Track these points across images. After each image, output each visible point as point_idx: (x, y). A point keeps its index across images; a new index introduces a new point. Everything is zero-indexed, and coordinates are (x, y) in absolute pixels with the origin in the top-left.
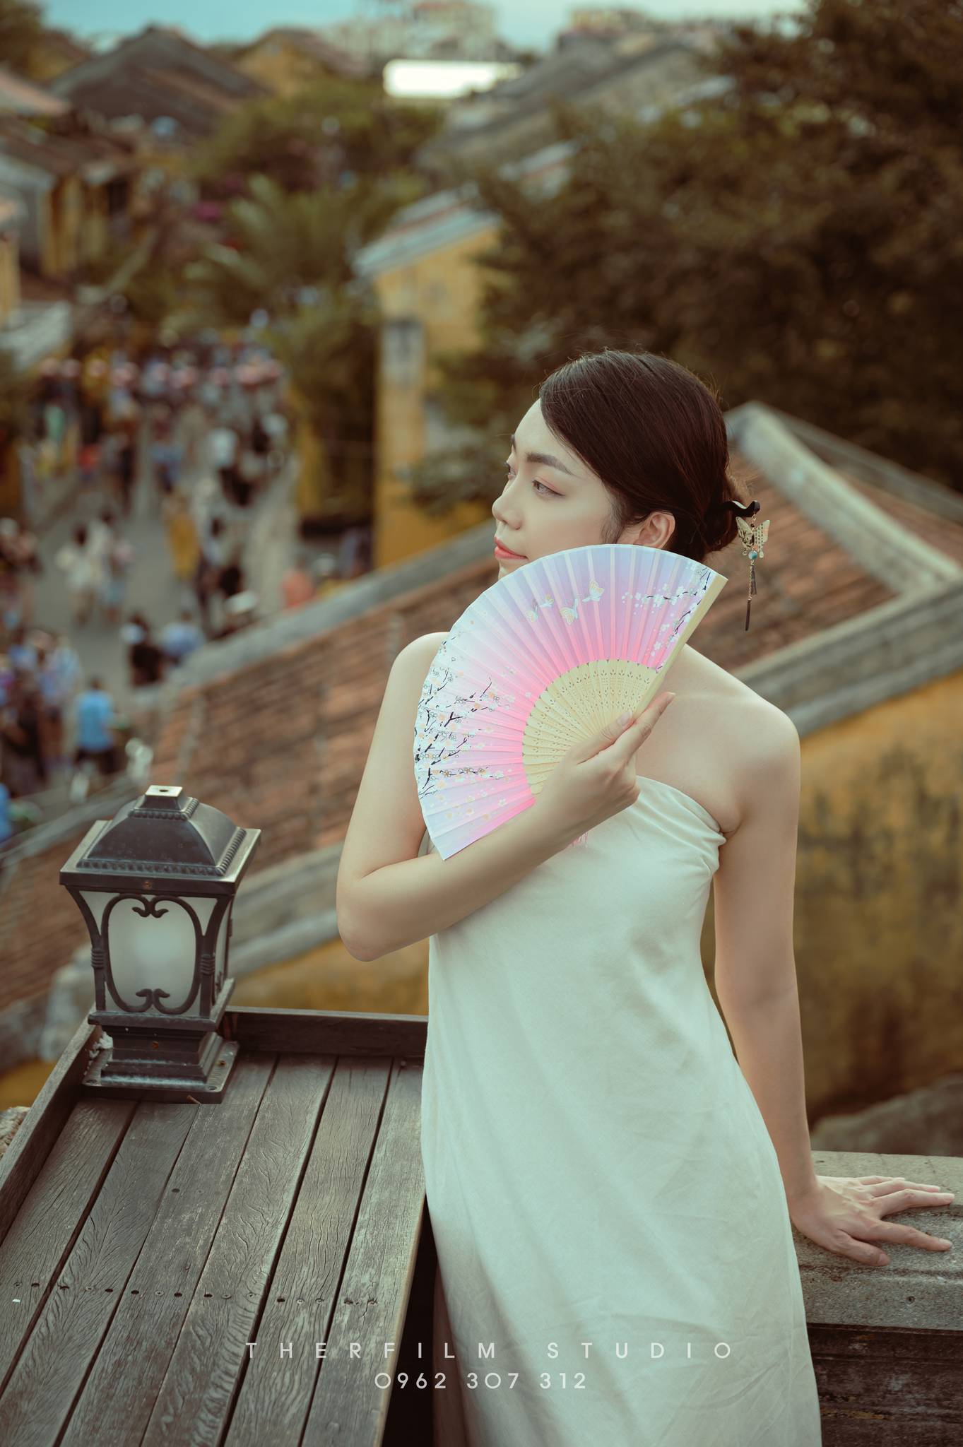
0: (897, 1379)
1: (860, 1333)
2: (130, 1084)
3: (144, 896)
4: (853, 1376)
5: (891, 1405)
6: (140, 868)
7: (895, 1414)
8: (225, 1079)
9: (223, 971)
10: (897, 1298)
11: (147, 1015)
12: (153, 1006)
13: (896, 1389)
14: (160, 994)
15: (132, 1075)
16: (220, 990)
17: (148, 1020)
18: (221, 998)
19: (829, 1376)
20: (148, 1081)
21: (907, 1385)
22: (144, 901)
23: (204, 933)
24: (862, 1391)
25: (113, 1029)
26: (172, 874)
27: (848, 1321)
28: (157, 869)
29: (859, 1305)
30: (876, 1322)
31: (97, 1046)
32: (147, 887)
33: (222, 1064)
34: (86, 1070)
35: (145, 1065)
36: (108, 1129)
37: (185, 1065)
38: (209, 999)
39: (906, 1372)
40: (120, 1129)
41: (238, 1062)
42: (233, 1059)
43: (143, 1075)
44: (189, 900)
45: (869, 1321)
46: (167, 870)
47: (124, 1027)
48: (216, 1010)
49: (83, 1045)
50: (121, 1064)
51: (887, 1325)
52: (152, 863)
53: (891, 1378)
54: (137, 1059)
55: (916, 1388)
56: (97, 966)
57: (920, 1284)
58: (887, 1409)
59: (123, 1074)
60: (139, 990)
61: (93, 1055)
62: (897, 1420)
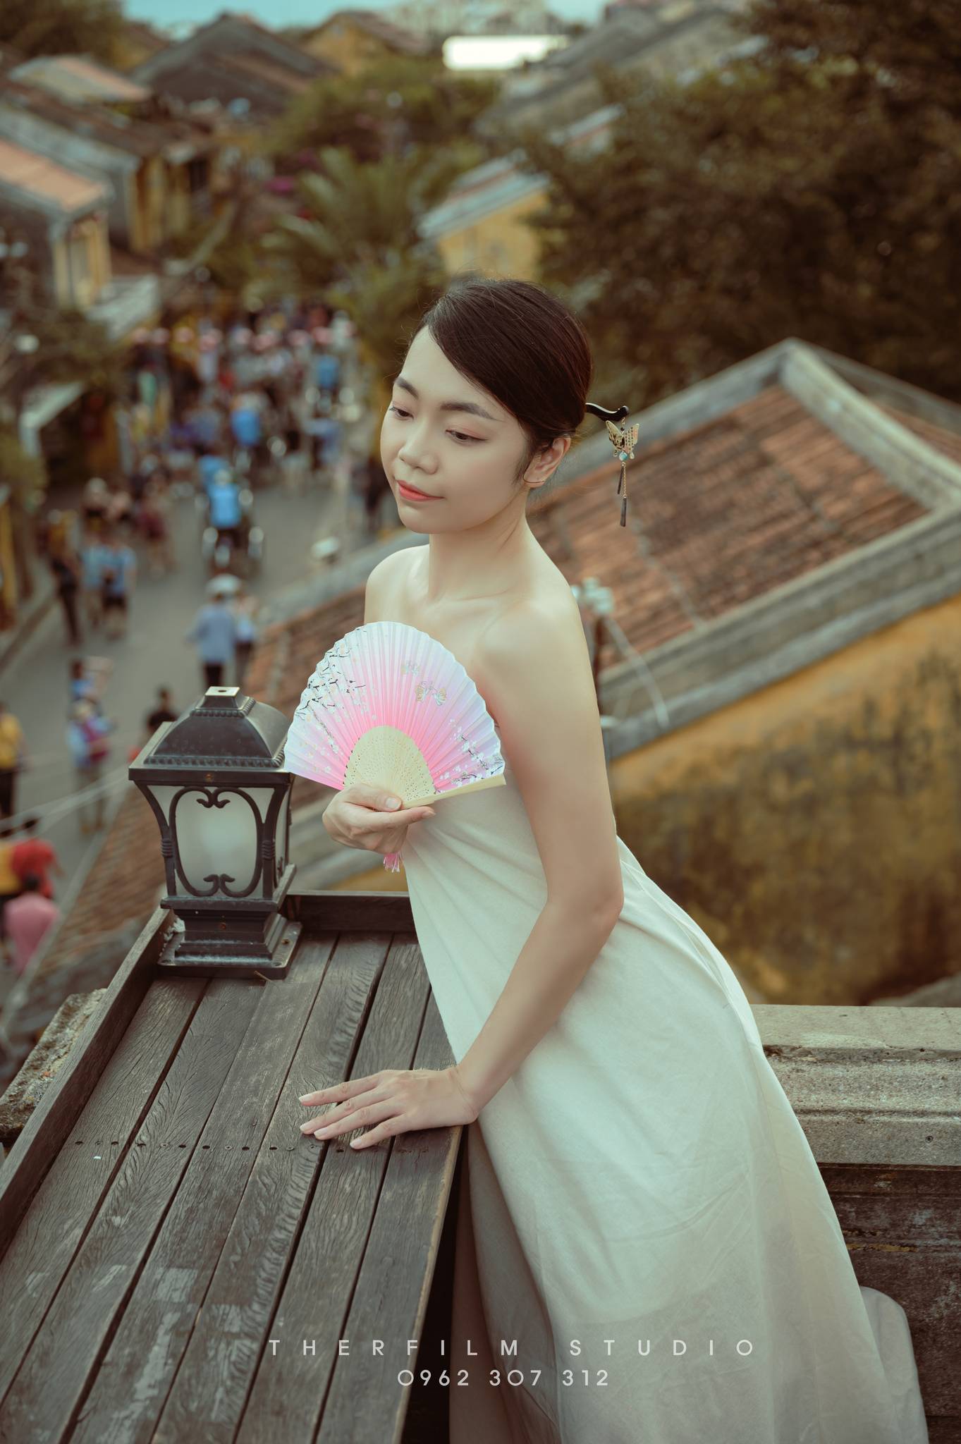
0: (920, 1214)
1: (884, 1172)
2: (202, 962)
3: (206, 788)
4: (879, 1212)
5: (915, 1239)
6: (202, 763)
7: (920, 1246)
8: (289, 956)
9: (283, 856)
10: (916, 1138)
11: (215, 898)
12: (220, 890)
13: (920, 1224)
14: (226, 879)
15: (203, 954)
16: (281, 874)
17: (216, 903)
18: (283, 882)
19: (857, 1212)
20: (219, 960)
21: (930, 1219)
22: (207, 793)
23: (263, 821)
24: (888, 1226)
25: (184, 913)
26: (232, 767)
27: (871, 1161)
28: (218, 763)
29: (881, 1145)
30: (898, 1161)
31: (171, 929)
32: (209, 780)
33: (286, 943)
34: (162, 951)
35: (215, 945)
36: (182, 1003)
37: (252, 944)
38: (271, 883)
39: (929, 1208)
40: (193, 1003)
41: (301, 941)
42: (297, 938)
43: (214, 954)
44: (248, 791)
45: (892, 1160)
46: (227, 764)
47: (195, 910)
48: (278, 894)
49: (158, 927)
50: (193, 945)
51: (908, 1163)
52: (213, 757)
53: (915, 1214)
54: (207, 939)
55: (938, 1222)
56: (166, 855)
57: (938, 1124)
58: (912, 1242)
59: (195, 954)
60: (207, 875)
61: (168, 938)
62: (921, 1252)
